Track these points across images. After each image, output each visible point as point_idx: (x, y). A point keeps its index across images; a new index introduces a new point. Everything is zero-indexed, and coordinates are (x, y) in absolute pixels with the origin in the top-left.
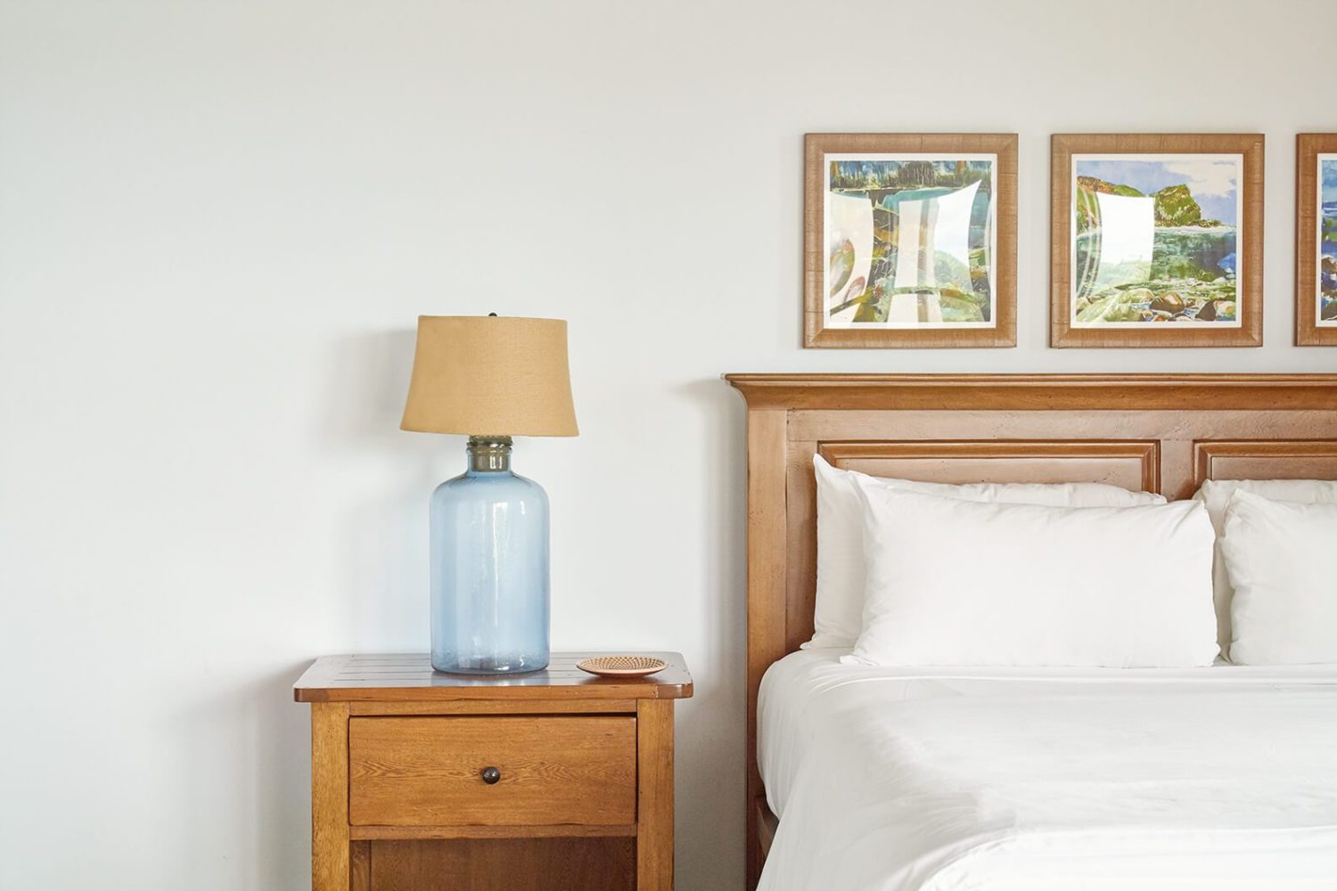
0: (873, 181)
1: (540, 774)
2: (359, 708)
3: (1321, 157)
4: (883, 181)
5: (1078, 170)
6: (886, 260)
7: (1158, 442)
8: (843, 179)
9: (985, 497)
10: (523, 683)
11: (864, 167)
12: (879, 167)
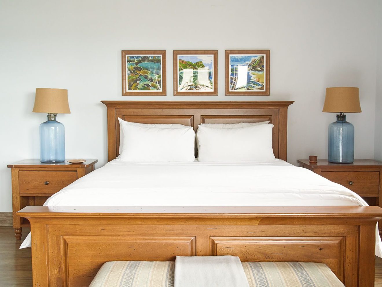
0: (136, 61)
1: (57, 183)
2: (21, 169)
3: (230, 55)
4: (138, 60)
5: (179, 58)
6: (139, 77)
7: (193, 115)
8: (130, 60)
9: (153, 127)
10: (58, 164)
11: (134, 58)
12: (137, 58)
